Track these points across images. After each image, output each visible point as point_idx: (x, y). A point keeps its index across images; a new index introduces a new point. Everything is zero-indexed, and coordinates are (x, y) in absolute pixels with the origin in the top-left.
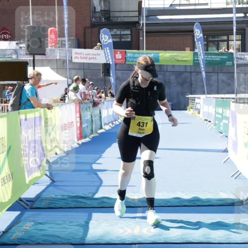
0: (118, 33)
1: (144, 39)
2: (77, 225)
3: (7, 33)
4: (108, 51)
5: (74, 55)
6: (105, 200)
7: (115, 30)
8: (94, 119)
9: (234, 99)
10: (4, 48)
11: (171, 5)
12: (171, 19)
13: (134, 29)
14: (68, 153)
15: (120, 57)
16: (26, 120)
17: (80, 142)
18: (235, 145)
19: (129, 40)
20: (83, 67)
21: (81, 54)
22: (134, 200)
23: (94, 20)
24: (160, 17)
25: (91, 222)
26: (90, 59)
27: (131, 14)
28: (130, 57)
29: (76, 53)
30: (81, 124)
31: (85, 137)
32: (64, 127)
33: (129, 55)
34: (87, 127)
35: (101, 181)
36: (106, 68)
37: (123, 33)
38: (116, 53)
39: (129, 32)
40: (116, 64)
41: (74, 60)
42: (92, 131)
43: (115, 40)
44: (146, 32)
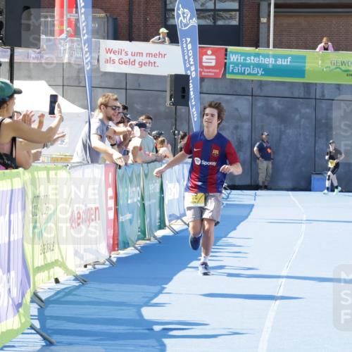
0: (210, 5)
1: (269, 21)
4: (190, 46)
5: (104, 56)
8: (147, 203)
14: (83, 280)
15: (213, 64)
17: (114, 256)
19: (235, 22)
20: (124, 82)
21: (120, 52)
26: (141, 64)
28: (236, 64)
29: (109, 51)
30: (117, 212)
31: (126, 245)
33: (233, 58)
34: (131, 221)
36: (180, 85)
37: (220, 6)
38: (203, 53)
39: (235, 5)
40: (202, 79)
41: (105, 68)
42: (144, 233)
43: (203, 22)
44: (276, 6)
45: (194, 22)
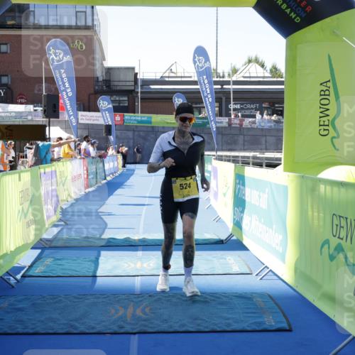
0: (117, 99)
1: (139, 104)
2: (89, 261)
3: (23, 98)
4: (108, 115)
5: (80, 117)
6: (111, 240)
7: (115, 97)
8: (98, 171)
9: (214, 156)
10: (21, 110)
11: (162, 77)
12: (162, 89)
13: (131, 95)
14: (77, 200)
15: (119, 119)
16: (45, 173)
17: (87, 191)
18: (216, 194)
19: (126, 105)
20: (88, 127)
21: (86, 116)
22: (135, 240)
23: (97, 88)
24: (152, 87)
25: (100, 258)
26: (93, 120)
27: (128, 83)
28: (127, 120)
29: (82, 116)
30: (87, 175)
31: (91, 187)
32: (74, 179)
33: (126, 117)
34: (93, 178)
35: (106, 224)
36: (108, 129)
37: (121, 99)
38: (115, 116)
39: (126, 99)
40: (116, 125)
41: (80, 121)
42: (97, 181)
43: (114, 105)
44: (141, 99)
45: (111, 106)
